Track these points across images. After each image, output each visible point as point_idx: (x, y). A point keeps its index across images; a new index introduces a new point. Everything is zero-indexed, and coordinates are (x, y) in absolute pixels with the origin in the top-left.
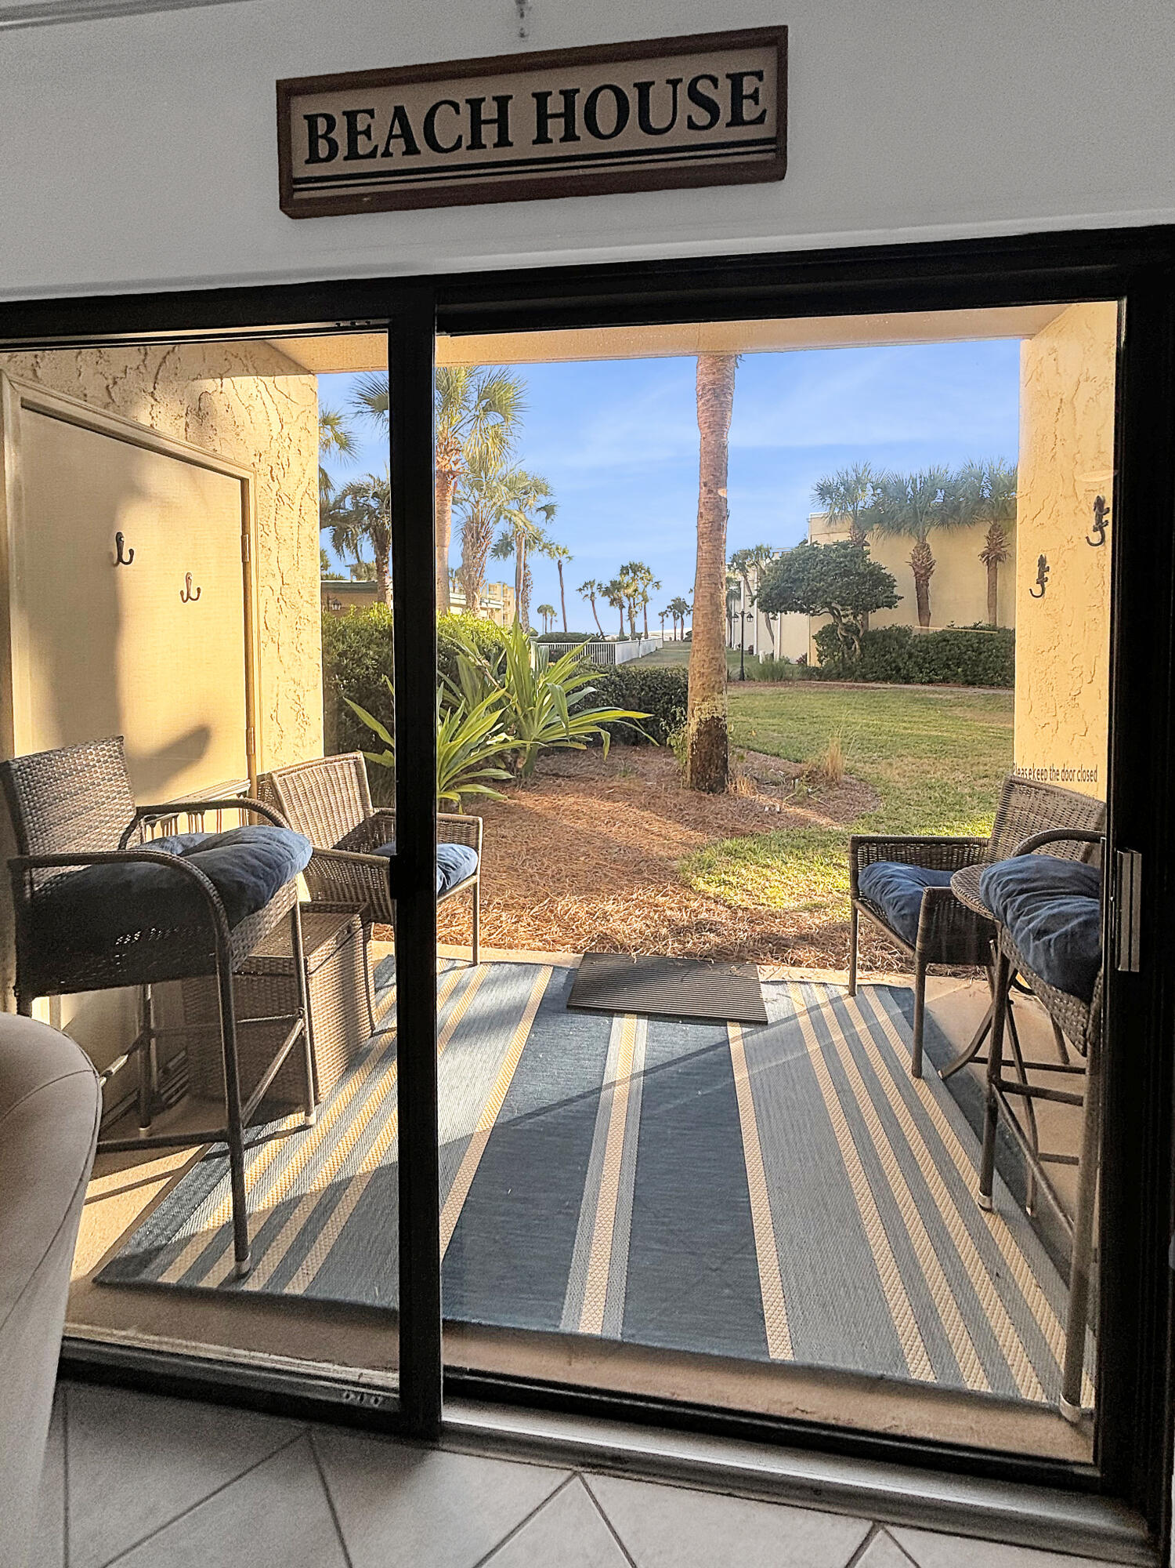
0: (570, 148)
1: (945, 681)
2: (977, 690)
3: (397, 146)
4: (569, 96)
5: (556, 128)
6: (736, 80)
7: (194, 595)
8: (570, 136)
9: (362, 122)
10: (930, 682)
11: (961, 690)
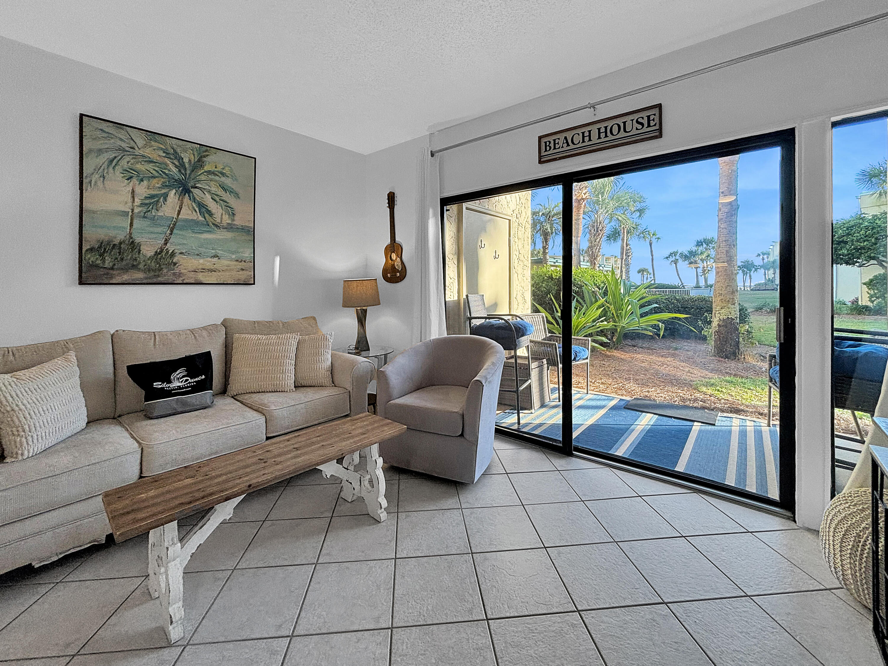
7: (497, 257)
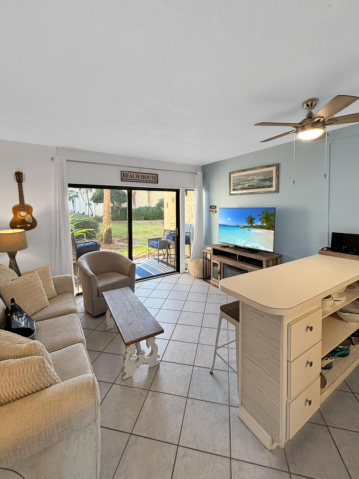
0: (144, 179)
1: (140, 219)
2: (147, 221)
3: (131, 177)
4: (144, 176)
5: (143, 178)
6: (155, 177)
8: (144, 178)
9: (128, 175)
10: (137, 220)
11: (144, 221)
